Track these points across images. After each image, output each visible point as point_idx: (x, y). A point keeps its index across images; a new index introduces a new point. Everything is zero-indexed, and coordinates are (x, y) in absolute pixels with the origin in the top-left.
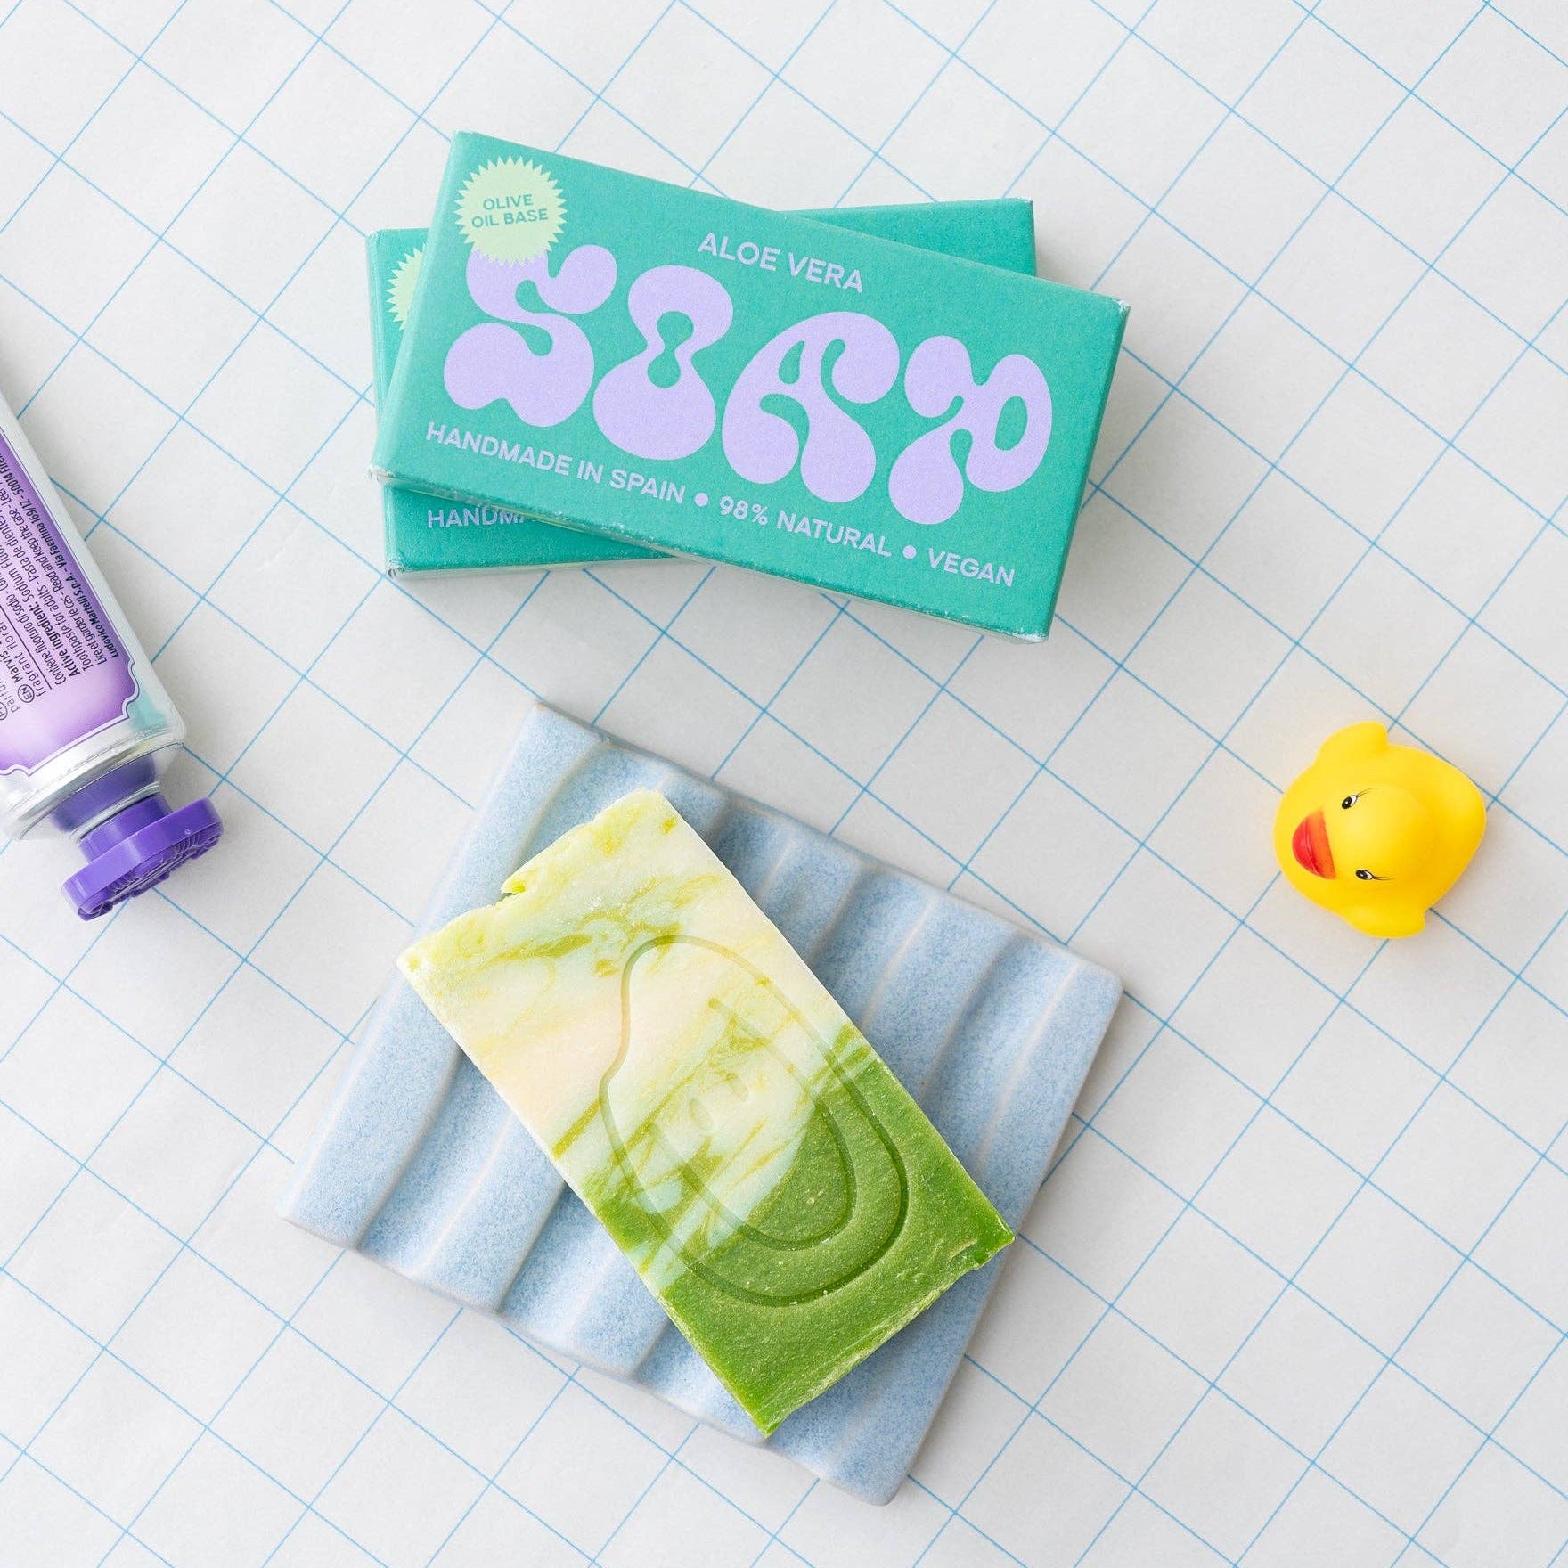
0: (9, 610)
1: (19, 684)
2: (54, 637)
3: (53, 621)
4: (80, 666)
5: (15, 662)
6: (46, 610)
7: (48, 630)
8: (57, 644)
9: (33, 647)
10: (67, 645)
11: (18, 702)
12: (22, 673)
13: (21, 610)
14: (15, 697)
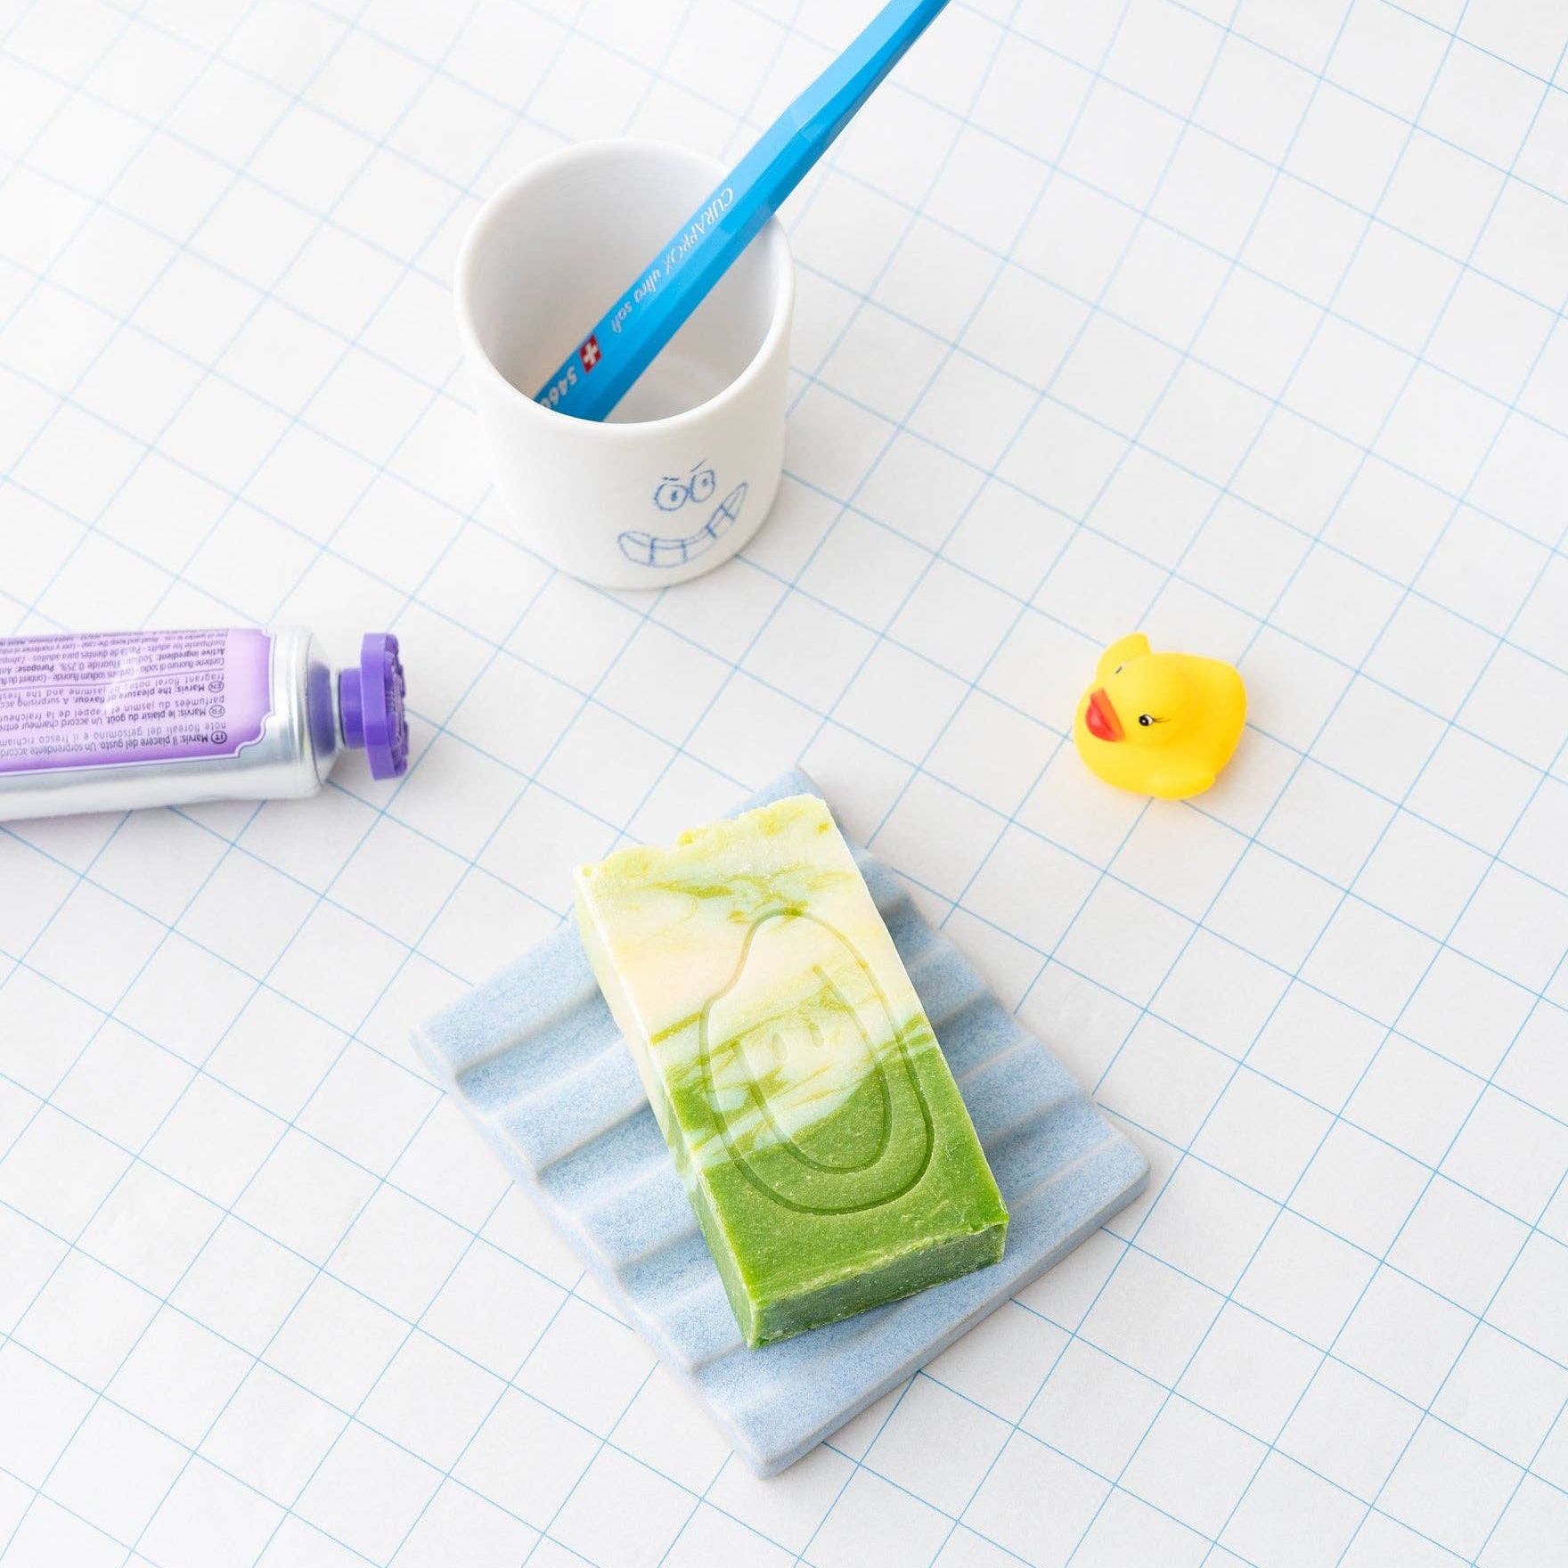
0: (151, 673)
1: (206, 688)
2: (188, 654)
3: (178, 651)
4: (219, 647)
5: (189, 685)
6: (166, 652)
7: (181, 655)
8: (196, 654)
9: (187, 669)
10: (200, 649)
11: (219, 695)
12: (200, 683)
13: (155, 666)
14: (215, 695)
